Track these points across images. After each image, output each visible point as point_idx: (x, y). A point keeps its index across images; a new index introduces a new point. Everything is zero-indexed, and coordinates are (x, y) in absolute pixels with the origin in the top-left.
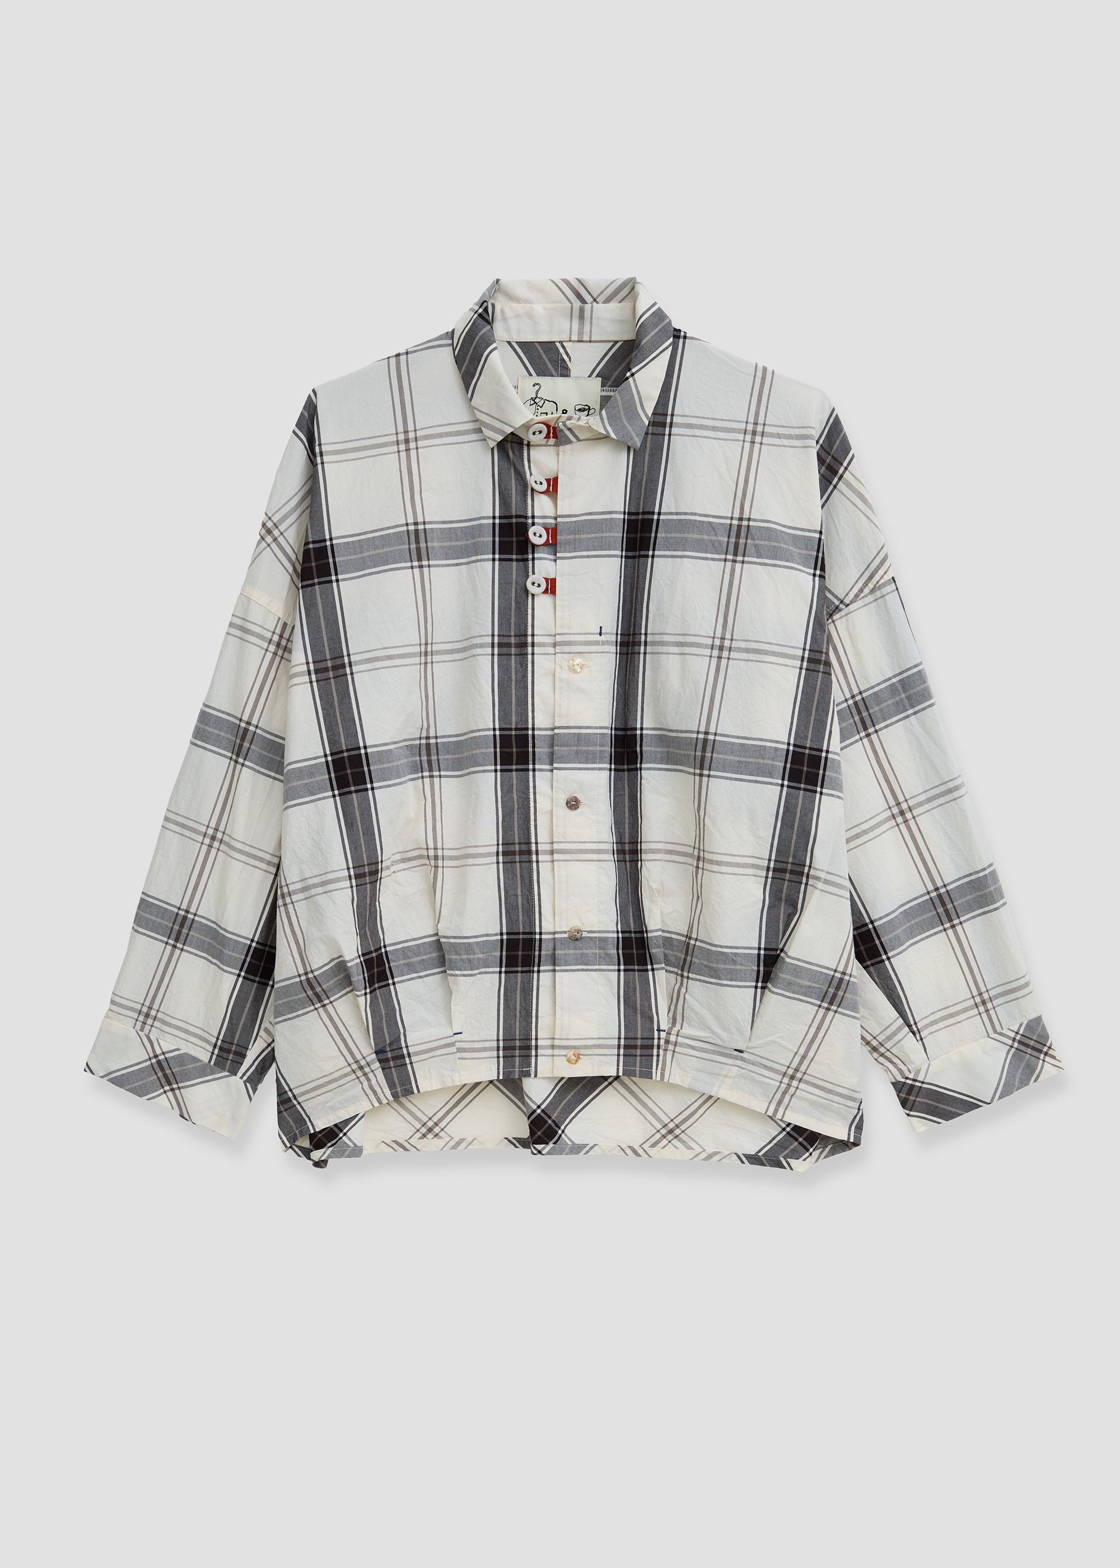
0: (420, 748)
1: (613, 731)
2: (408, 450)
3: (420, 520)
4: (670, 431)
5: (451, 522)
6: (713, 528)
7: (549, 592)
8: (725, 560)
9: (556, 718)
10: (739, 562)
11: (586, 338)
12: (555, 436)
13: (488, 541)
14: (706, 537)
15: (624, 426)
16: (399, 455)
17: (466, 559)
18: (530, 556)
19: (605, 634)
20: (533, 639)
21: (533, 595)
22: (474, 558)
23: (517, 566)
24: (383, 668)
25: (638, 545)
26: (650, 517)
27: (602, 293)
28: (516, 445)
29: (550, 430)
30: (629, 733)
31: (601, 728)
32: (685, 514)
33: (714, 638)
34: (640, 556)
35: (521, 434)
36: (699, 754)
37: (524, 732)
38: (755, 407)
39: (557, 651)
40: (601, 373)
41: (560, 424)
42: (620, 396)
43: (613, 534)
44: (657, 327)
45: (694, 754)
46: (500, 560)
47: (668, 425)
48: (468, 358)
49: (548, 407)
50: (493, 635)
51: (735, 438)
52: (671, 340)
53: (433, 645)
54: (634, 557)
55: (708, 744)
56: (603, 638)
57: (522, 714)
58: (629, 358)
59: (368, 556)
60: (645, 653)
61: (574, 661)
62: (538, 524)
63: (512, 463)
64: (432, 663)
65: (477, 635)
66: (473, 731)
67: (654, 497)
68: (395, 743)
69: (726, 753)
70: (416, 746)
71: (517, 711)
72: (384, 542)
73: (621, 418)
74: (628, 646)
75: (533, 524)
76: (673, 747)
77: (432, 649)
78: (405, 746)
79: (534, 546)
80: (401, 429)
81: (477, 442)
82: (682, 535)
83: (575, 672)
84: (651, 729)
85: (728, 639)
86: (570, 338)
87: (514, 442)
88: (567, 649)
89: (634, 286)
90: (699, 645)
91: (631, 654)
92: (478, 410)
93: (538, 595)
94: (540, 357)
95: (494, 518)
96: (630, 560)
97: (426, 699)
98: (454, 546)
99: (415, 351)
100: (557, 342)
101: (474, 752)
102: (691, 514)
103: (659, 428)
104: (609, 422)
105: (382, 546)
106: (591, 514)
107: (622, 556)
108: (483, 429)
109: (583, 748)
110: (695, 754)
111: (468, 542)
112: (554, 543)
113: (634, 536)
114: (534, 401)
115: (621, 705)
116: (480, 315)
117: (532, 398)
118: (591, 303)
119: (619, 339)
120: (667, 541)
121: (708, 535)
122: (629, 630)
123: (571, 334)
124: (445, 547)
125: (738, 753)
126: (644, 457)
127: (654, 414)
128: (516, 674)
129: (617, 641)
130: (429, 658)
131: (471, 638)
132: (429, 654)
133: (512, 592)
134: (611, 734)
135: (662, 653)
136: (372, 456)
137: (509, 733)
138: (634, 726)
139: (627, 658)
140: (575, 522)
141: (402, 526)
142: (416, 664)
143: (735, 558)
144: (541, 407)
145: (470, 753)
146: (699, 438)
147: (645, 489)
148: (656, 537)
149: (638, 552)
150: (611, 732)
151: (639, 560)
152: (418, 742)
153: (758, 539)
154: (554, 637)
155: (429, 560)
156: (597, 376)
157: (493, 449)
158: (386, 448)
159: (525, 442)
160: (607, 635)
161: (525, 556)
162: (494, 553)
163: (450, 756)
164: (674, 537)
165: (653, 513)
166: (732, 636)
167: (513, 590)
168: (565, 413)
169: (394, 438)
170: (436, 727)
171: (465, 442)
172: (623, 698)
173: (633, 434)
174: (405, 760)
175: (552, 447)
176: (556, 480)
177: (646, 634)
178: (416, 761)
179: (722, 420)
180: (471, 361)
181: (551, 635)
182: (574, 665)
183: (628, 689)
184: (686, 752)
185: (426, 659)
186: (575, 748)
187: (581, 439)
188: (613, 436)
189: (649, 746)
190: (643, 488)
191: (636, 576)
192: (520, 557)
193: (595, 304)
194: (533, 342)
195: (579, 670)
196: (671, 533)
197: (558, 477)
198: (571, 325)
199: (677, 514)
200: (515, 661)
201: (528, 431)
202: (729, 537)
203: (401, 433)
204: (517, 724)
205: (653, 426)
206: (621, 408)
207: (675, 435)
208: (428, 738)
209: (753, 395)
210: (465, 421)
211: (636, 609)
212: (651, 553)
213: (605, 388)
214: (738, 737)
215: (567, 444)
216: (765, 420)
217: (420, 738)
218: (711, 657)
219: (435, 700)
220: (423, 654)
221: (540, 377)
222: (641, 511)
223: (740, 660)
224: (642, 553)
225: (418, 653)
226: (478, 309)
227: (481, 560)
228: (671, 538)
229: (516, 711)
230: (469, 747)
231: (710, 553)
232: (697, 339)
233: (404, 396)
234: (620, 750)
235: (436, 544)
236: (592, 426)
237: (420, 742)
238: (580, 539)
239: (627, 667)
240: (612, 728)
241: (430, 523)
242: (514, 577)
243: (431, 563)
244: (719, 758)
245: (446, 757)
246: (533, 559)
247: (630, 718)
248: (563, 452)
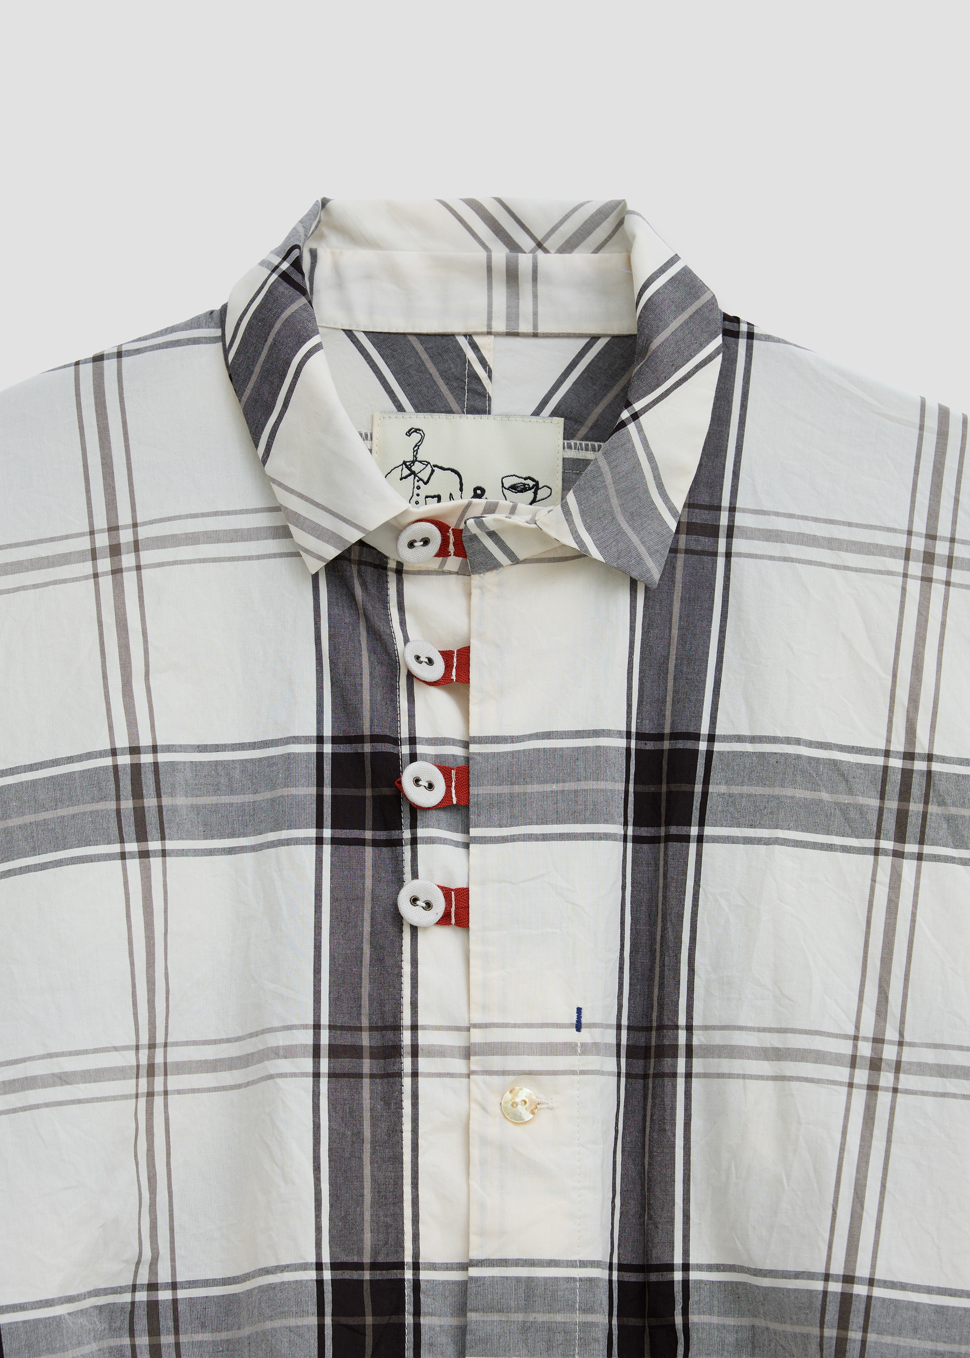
0: (132, 1313)
1: (615, 1274)
2: (117, 571)
3: (145, 741)
4: (729, 545)
5: (217, 748)
6: (843, 775)
7: (453, 921)
8: (876, 852)
9: (471, 1236)
10: (911, 856)
11: (525, 327)
12: (461, 552)
13: (305, 796)
14: (825, 796)
15: (621, 532)
16: (97, 584)
17: (252, 838)
18: (407, 834)
19: (591, 1026)
20: (414, 1038)
21: (414, 929)
22: (272, 836)
23: (374, 856)
24: (47, 1105)
25: (663, 812)
26: (689, 745)
27: (553, 230)
28: (370, 570)
29: (448, 537)
30: (654, 1277)
31: (583, 1264)
32: (774, 740)
33: (856, 1038)
34: (669, 838)
35: (382, 545)
36: (831, 1333)
37: (394, 1274)
38: (928, 498)
39: (473, 1067)
40: (563, 407)
41: (471, 522)
42: (609, 463)
43: (601, 785)
44: (683, 310)
45: (818, 1333)
46: (334, 841)
47: (723, 532)
48: (257, 369)
49: (442, 482)
50: (317, 1027)
51: (882, 568)
52: (718, 341)
53: (169, 1049)
54: (654, 840)
55: (853, 1308)
56: (585, 1036)
57: (388, 1226)
58: (627, 376)
59: (20, 827)
60: (689, 1076)
61: (516, 1095)
62: (425, 757)
63: (361, 611)
64: (166, 1093)
65: (277, 1024)
66: (267, 1271)
67: (697, 700)
68: (70, 1299)
69: (899, 1331)
70: (122, 1306)
71: (375, 1220)
72: (58, 794)
73: (612, 513)
74: (646, 1057)
75: (413, 757)
76: (765, 1315)
77: (165, 1057)
78: (96, 1307)
79: (414, 809)
80: (101, 522)
81: (278, 559)
82: (767, 791)
83: (518, 1120)
84: (711, 1268)
85: (891, 1043)
86: (489, 326)
87: (366, 564)
88: (496, 1062)
89: (623, 218)
90: (819, 1057)
91: (655, 1076)
92: (280, 485)
93: (425, 928)
94: (421, 368)
95: (320, 740)
96: (645, 847)
97: (150, 1187)
98: (225, 805)
99: (138, 351)
100: (459, 334)
101: (269, 1325)
102: (788, 741)
103: (701, 538)
104: (585, 522)
105: (53, 804)
106: (548, 735)
107: (625, 836)
108: (293, 529)
109: (541, 1318)
110: (822, 1332)
111: (259, 797)
112: (463, 803)
113: (652, 789)
114: (410, 469)
115: (633, 1208)
116: (284, 276)
117: (405, 463)
118: (533, 251)
119: (604, 332)
120: (733, 803)
121: (832, 793)
122: (648, 1015)
123: (490, 318)
124: (204, 807)
125: (930, 1331)
126: (671, 605)
127: (689, 505)
128: (373, 1125)
129: (618, 1045)
130: (159, 1081)
131: (264, 1032)
132: (159, 1070)
133: (362, 921)
134: (610, 1281)
135: (730, 1076)
136: (35, 586)
137: (354, 1275)
138: (665, 1260)
139: (645, 1087)
140: (513, 753)
141: (101, 754)
142: (125, 1097)
143: (899, 846)
144: (426, 483)
145: (258, 1328)
146: (797, 565)
147: (675, 679)
148: (705, 794)
149: (663, 829)
150: (611, 1275)
151: (666, 848)
152: (127, 1298)
153: (954, 804)
154: (465, 1033)
155: (163, 838)
156: (554, 413)
157: (315, 577)
158: (66, 567)
159: (392, 565)
160: (594, 1030)
161: (395, 834)
162: (320, 825)
163: (206, 1337)
164: (750, 795)
165: (697, 737)
166: (901, 1034)
167: (367, 916)
168: (480, 497)
169: (85, 544)
170: (173, 1260)
171: (250, 558)
172: (639, 1187)
173: (642, 550)
174: (94, 1347)
175: (454, 576)
176: (464, 653)
177: (689, 1028)
178: (120, 1349)
179: (850, 524)
180: (263, 377)
181: (458, 1029)
182: (514, 1105)
183: (650, 1164)
184: (798, 1329)
185: (151, 1084)
186: (519, 1317)
187: (521, 557)
188: (595, 553)
189: (704, 1313)
190: (671, 677)
191: (661, 885)
192: (382, 835)
193: (540, 253)
194: (404, 334)
195: (527, 1116)
196: (742, 784)
197: (469, 647)
198: (490, 297)
199: (753, 739)
200: (372, 1091)
201: (397, 539)
202: (882, 797)
203: (102, 531)
204: (375, 1252)
205: (687, 534)
206: (612, 491)
207: (740, 555)
208: (153, 1287)
209: (921, 470)
210: (250, 507)
211: (662, 965)
212: (694, 831)
213: (572, 442)
214: (929, 1290)
215: (488, 571)
216: (954, 531)
217: (134, 1288)
218: (851, 1085)
219: (174, 1188)
220: (143, 1072)
221: (421, 415)
222: (667, 730)
223: (924, 1093)
224: (674, 830)
225: (131, 1067)
226: (280, 263)
227: (288, 842)
228: (741, 795)
229: (372, 1221)
230: (256, 1312)
231: (837, 835)
232: (778, 341)
233: (110, 448)
234: (633, 1321)
235: (181, 801)
236: (544, 529)
237: (133, 1297)
238: (525, 794)
239: (645, 1109)
240: (611, 1264)
241: (169, 749)
242: (368, 883)
243: (170, 845)
244: (881, 1344)
245: (199, 1337)
246: (414, 841)
247: (656, 1240)
248: (481, 588)
